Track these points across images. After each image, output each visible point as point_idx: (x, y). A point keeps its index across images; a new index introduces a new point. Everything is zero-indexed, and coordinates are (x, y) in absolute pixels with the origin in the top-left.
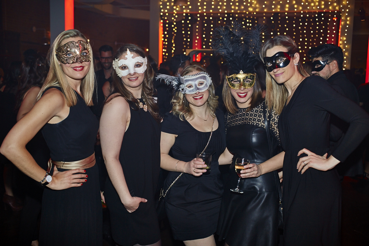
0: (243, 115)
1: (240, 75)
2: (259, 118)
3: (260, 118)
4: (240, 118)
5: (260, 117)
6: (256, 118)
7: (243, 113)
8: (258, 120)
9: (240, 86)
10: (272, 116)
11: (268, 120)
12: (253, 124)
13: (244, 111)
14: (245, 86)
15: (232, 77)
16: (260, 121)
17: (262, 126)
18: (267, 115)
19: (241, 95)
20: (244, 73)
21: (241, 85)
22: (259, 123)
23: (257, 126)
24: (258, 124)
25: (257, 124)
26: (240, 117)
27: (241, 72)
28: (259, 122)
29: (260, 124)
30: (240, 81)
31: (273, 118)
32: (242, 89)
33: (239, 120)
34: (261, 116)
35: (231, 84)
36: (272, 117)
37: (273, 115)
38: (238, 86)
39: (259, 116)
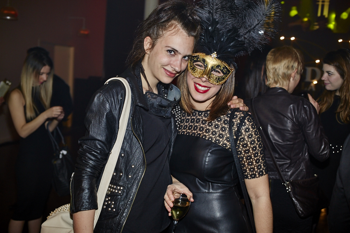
0: (197, 120)
1: (211, 58)
2: (221, 132)
3: (224, 133)
4: (191, 124)
5: (223, 131)
6: (217, 130)
7: (198, 117)
8: (220, 135)
9: (202, 74)
10: (242, 133)
11: (235, 137)
12: (210, 139)
13: (199, 115)
14: (209, 77)
15: (198, 56)
16: (223, 137)
17: (224, 145)
18: (235, 130)
19: (200, 88)
20: (218, 58)
21: (204, 73)
22: (221, 140)
23: (216, 144)
24: (219, 140)
25: (216, 140)
26: (192, 122)
27: (214, 55)
28: (220, 137)
29: (222, 142)
30: (206, 67)
31: (243, 136)
32: (204, 79)
33: (189, 127)
34: (225, 130)
35: (191, 66)
36: (241, 135)
37: (243, 131)
38: (200, 72)
39: (222, 129)
